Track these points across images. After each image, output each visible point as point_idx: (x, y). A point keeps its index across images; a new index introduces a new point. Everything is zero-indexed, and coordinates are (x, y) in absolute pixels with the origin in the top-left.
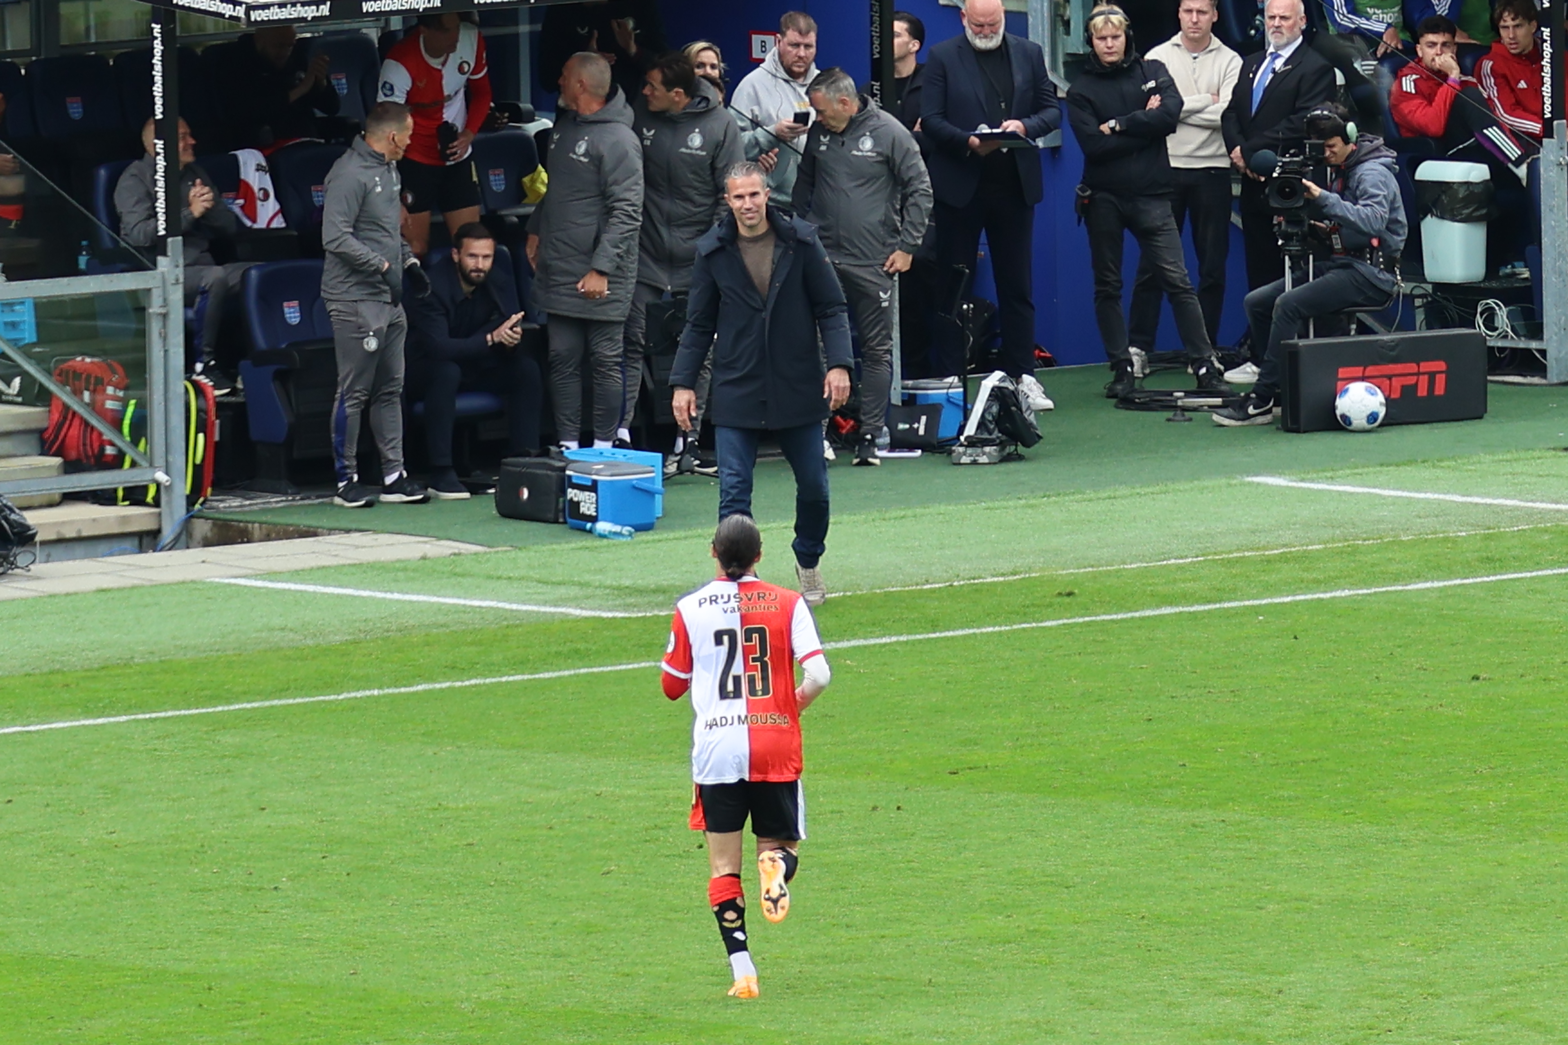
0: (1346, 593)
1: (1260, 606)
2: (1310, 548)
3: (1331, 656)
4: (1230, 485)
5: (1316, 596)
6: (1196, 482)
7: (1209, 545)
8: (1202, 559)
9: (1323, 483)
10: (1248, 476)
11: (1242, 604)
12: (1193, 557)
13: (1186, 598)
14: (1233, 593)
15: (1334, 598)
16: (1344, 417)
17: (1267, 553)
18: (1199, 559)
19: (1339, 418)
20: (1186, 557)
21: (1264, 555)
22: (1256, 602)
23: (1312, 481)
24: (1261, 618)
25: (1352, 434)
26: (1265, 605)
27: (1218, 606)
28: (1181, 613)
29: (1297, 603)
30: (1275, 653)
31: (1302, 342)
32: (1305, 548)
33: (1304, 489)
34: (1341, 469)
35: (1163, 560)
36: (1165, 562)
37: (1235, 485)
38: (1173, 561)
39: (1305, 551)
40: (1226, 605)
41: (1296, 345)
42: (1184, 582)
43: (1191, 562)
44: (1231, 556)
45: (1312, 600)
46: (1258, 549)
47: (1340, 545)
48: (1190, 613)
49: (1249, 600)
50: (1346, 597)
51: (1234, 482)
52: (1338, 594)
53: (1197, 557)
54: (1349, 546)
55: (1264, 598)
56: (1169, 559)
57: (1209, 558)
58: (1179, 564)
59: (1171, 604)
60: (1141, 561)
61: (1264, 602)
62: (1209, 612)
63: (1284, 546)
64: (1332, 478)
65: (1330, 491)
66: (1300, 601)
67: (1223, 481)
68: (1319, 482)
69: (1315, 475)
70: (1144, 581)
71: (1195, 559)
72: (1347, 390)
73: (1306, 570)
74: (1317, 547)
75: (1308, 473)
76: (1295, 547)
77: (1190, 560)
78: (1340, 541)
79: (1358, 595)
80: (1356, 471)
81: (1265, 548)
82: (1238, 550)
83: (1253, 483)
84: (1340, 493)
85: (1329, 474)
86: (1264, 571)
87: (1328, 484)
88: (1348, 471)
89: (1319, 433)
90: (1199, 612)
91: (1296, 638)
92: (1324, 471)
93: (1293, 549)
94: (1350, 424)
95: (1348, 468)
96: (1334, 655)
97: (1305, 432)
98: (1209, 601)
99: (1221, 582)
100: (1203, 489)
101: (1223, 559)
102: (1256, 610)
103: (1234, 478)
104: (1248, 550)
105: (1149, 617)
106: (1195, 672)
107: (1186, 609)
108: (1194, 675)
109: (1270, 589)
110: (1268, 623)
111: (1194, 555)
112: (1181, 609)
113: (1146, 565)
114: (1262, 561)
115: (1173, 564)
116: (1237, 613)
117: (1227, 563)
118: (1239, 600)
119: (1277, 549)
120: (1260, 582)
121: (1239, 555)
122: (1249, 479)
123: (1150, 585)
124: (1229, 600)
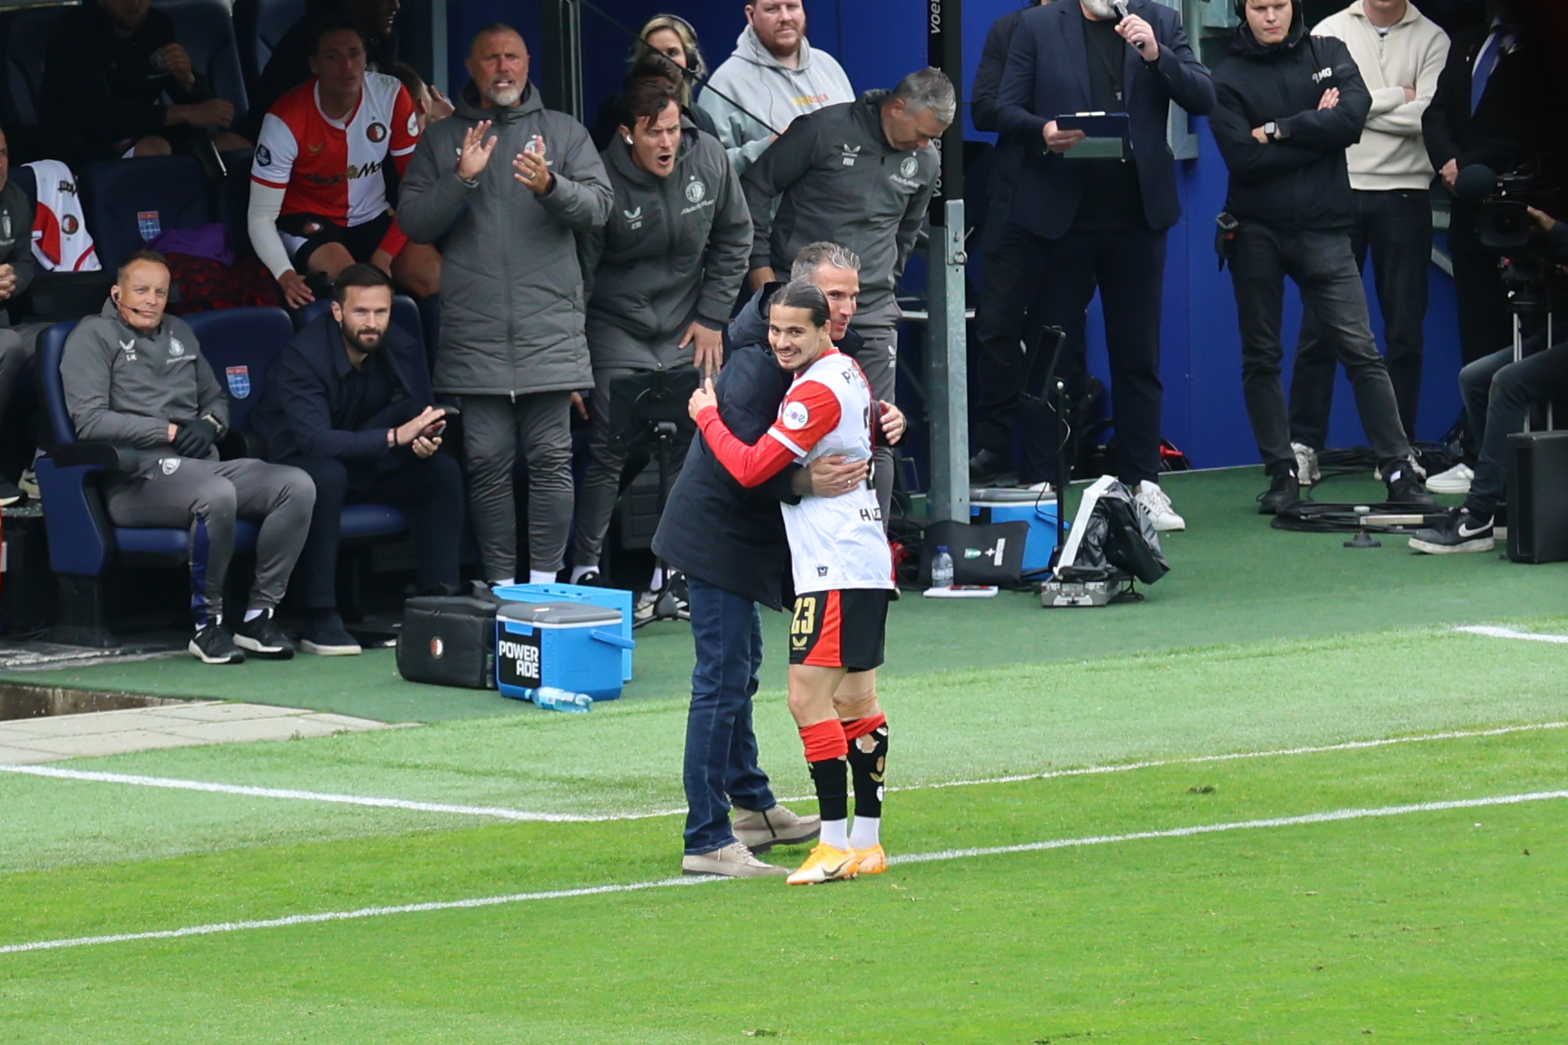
1: (1476, 808)
2: (1548, 726)
4: (1434, 638)
5: (1555, 794)
6: (1386, 633)
7: (1404, 722)
8: (1394, 741)
10: (1460, 626)
11: (1451, 805)
12: (1381, 739)
13: (1371, 796)
14: (1438, 791)
17: (1486, 733)
18: (1390, 741)
20: (1372, 739)
21: (1481, 736)
22: (1471, 803)
23: (1550, 631)
24: (1477, 825)
26: (1483, 806)
27: (1416, 807)
28: (1364, 817)
29: (1529, 804)
30: (1497, 875)
31: (1536, 436)
32: (1540, 726)
35: (1339, 744)
36: (1341, 746)
37: (1442, 637)
38: (1352, 745)
39: (1540, 730)
40: (1428, 807)
41: (1528, 440)
42: (1369, 773)
43: (1379, 747)
44: (1435, 737)
45: (1550, 800)
46: (1474, 728)
48: (1377, 818)
49: (1461, 800)
51: (1440, 633)
53: (1387, 738)
55: (1482, 797)
56: (1347, 742)
57: (1404, 739)
58: (1362, 748)
59: (1350, 805)
60: (1308, 745)
61: (1482, 802)
62: (1403, 816)
63: (1510, 723)
66: (1533, 800)
67: (1426, 632)
68: (1559, 633)
69: (1554, 623)
70: (1311, 773)
71: (1384, 742)
73: (1542, 757)
74: (1558, 725)
75: (1545, 620)
76: (1526, 724)
77: (1377, 743)
81: (1483, 726)
82: (1445, 729)
83: (1467, 633)
86: (1482, 759)
89: (1561, 564)
90: (1390, 816)
91: (1526, 853)
93: (1523, 728)
97: (1540, 562)
98: (1404, 802)
99: (1421, 774)
100: (1395, 643)
101: (1423, 742)
102: (1471, 814)
103: (1440, 628)
104: (1459, 729)
105: (1319, 824)
106: (1385, 902)
107: (1372, 812)
108: (1382, 905)
109: (1491, 785)
110: (1488, 831)
111: (1383, 736)
112: (1364, 812)
113: (1314, 749)
114: (1479, 744)
115: (1353, 749)
116: (1444, 818)
117: (1432, 747)
118: (1446, 800)
119: (1500, 728)
120: (1476, 774)
121: (1446, 736)
122: (1462, 629)
123: (1321, 778)
124: (1434, 799)
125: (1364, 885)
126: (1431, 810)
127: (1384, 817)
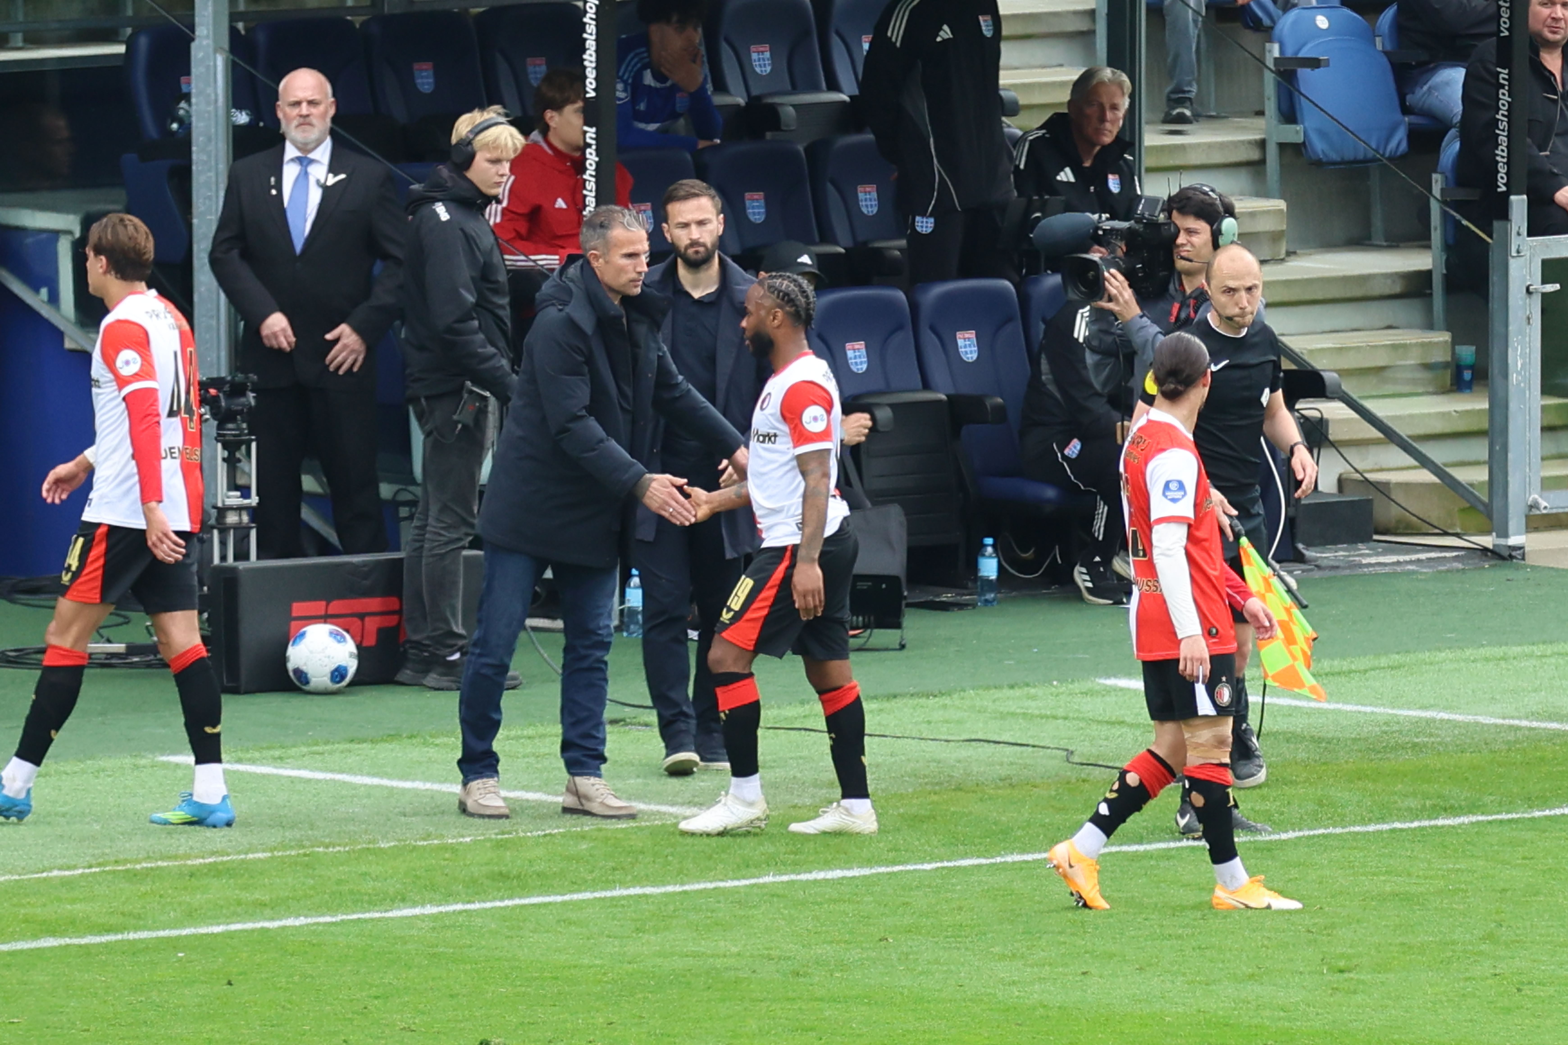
0: (302, 921)
1: (179, 938)
2: (250, 856)
3: (280, 1010)
4: (136, 767)
5: (259, 925)
6: (89, 762)
7: (107, 851)
8: (97, 870)
9: (269, 765)
10: (162, 755)
11: (154, 934)
12: (84, 868)
13: (72, 925)
14: (138, 921)
15: (284, 928)
16: (298, 672)
17: (189, 862)
18: (93, 870)
19: (291, 674)
20: (75, 867)
21: (185, 865)
22: (174, 933)
23: (253, 761)
24: (180, 955)
25: (310, 697)
26: (186, 936)
27: (120, 937)
28: (68, 945)
29: (230, 935)
30: (200, 1005)
31: (241, 565)
32: (243, 856)
33: (242, 773)
34: (294, 746)
35: (43, 872)
36: (45, 875)
37: (144, 767)
38: (55, 873)
39: (243, 861)
40: (132, 936)
41: (234, 570)
42: (73, 901)
43: (82, 875)
44: (138, 867)
45: (253, 931)
46: (175, 857)
47: (293, 853)
48: (80, 946)
49: (164, 930)
50: (301, 926)
51: (143, 762)
52: (290, 922)
53: (90, 867)
54: (305, 855)
55: (184, 927)
56: (51, 869)
57: (107, 869)
58: (65, 876)
59: (53, 934)
60: (10, 873)
61: (185, 932)
62: (106, 945)
63: (213, 853)
64: (281, 758)
65: (279, 777)
66: (236, 931)
67: (128, 761)
68: (263, 765)
69: (257, 755)
70: (15, 900)
71: (87, 871)
72: (303, 635)
73: (245, 888)
74: (260, 855)
75: (247, 751)
76: (228, 855)
77: (80, 871)
78: (292, 848)
79: (318, 924)
80: (315, 748)
81: (188, 857)
82: (148, 858)
83: (169, 763)
84: (292, 780)
85: (277, 753)
86: (185, 889)
87: (276, 767)
88: (304, 749)
89: (264, 695)
90: (94, 945)
91: (230, 983)
92: (268, 748)
93: (225, 859)
94: (307, 682)
95: (304, 744)
96: (283, 1007)
97: (247, 692)
98: (109, 930)
99: (124, 903)
100: (98, 772)
101: (127, 871)
102: (174, 944)
103: (143, 757)
104: (162, 859)
105: (22, 951)
106: (88, 1030)
107: (76, 941)
108: (85, 1034)
109: (192, 915)
110: (191, 962)
111: (86, 864)
112: (68, 941)
113: (17, 877)
114: (181, 875)
115: (56, 877)
116: (147, 948)
117: (133, 876)
118: (149, 930)
119: (203, 858)
120: (180, 904)
121: (149, 865)
122: (164, 758)
123: (23, 906)
124: (136, 929)
125: (68, 1013)
126: (134, 940)
127: (86, 946)
